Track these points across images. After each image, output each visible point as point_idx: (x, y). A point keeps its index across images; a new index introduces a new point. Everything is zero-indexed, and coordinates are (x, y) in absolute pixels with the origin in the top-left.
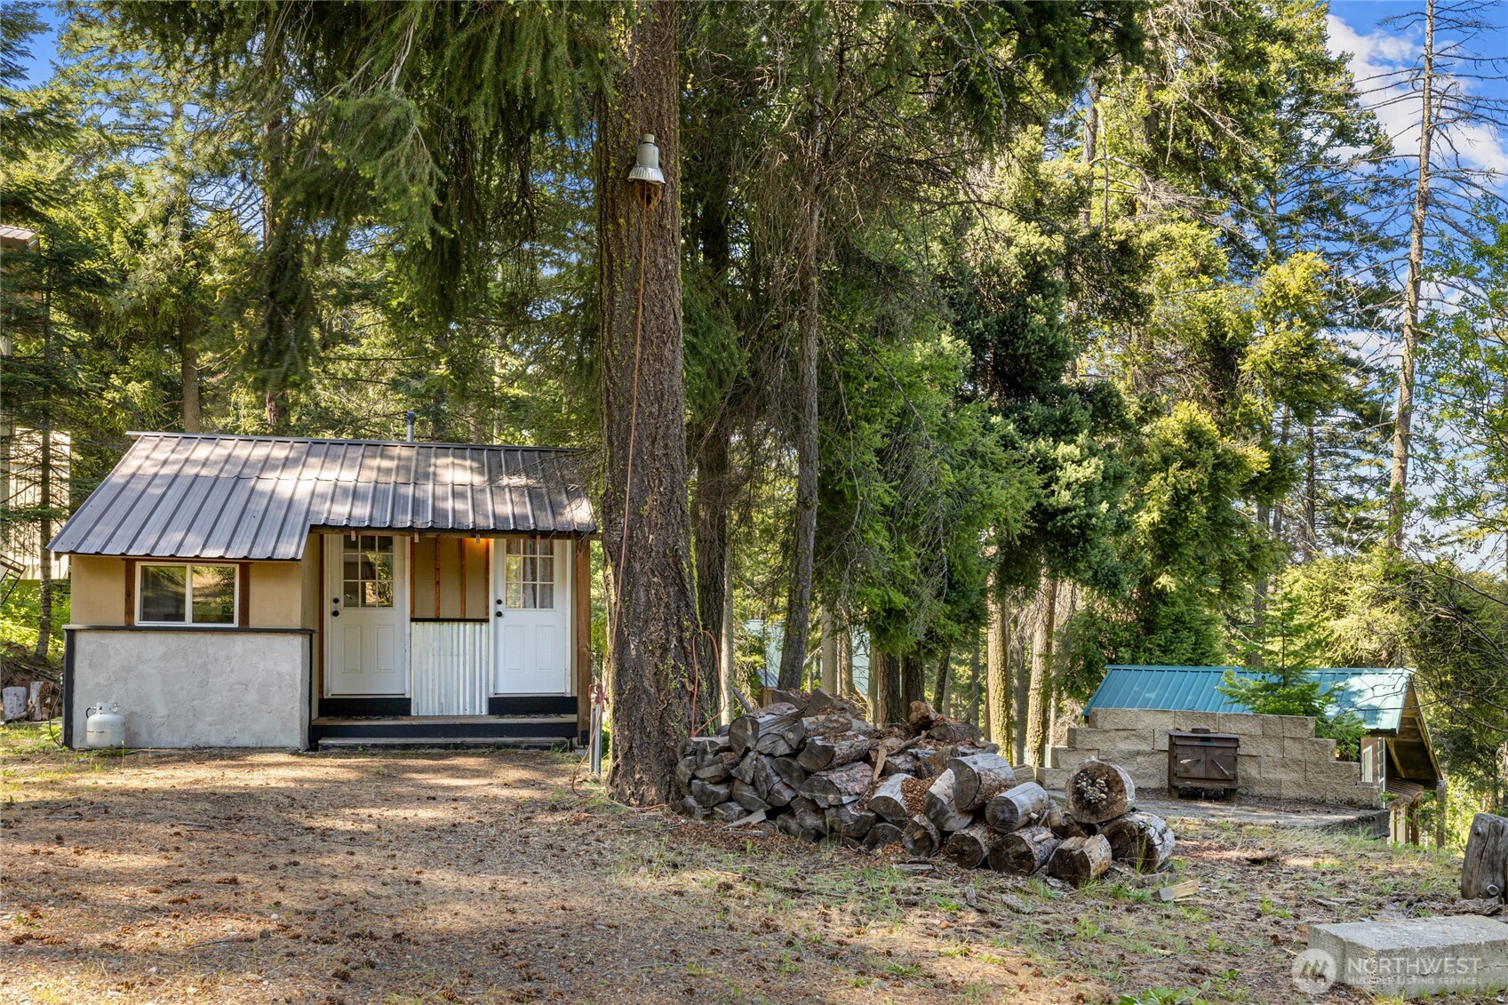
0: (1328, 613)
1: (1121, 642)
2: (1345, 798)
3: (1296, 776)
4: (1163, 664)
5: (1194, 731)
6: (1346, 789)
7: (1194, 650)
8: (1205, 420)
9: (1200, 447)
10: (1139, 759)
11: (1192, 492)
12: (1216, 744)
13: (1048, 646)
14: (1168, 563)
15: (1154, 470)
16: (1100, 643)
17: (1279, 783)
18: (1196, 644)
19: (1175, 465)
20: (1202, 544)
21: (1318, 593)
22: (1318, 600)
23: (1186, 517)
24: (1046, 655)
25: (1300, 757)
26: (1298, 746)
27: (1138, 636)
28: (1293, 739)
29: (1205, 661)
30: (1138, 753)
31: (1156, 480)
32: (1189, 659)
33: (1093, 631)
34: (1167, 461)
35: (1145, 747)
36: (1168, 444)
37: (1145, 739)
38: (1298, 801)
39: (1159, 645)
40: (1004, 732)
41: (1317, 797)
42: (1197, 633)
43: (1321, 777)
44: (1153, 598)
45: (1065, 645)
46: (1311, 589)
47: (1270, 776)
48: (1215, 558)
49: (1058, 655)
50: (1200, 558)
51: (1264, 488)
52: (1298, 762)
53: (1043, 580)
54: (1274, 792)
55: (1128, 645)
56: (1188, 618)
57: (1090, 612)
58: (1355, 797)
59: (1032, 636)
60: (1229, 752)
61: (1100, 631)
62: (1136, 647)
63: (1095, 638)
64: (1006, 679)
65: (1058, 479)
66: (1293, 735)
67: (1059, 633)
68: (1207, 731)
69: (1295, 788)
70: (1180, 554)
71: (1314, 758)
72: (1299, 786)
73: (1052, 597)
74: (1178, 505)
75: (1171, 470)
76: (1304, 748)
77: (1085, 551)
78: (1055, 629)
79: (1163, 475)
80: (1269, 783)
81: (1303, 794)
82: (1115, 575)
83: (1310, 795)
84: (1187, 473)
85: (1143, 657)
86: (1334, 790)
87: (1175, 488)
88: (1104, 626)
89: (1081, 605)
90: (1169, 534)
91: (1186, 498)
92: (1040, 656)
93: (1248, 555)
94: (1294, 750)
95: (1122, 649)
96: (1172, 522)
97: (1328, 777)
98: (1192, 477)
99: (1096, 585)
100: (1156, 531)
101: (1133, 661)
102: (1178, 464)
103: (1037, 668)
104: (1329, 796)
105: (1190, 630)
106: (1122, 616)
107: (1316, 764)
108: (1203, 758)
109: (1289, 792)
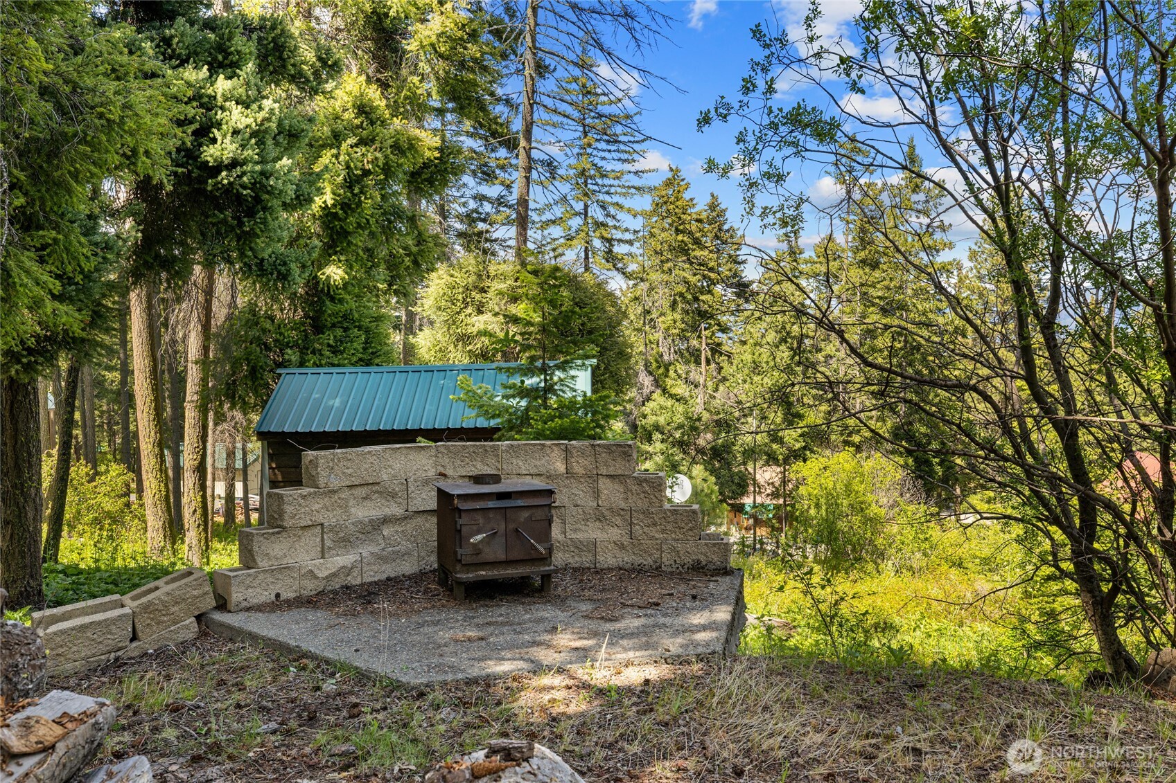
0: (469, 310)
1: (288, 343)
2: (688, 560)
3: (615, 533)
4: (333, 365)
5: (477, 479)
7: (365, 349)
8: (374, 94)
9: (372, 123)
10: (387, 531)
11: (366, 173)
12: (520, 503)
13: (206, 349)
14: (335, 253)
15: (323, 146)
16: (265, 344)
17: (593, 546)
18: (366, 343)
19: (349, 141)
20: (372, 235)
21: (461, 290)
22: (460, 297)
23: (360, 202)
24: (204, 362)
25: (623, 505)
26: (618, 487)
27: (306, 336)
28: (609, 476)
29: (377, 361)
30: (386, 521)
31: (326, 158)
32: (361, 360)
33: (254, 332)
34: (337, 138)
35: (395, 510)
36: (337, 117)
37: (393, 495)
38: (621, 570)
39: (329, 345)
40: (157, 450)
41: (649, 561)
42: (367, 331)
43: (653, 532)
44: (319, 293)
45: (225, 348)
46: (454, 288)
47: (580, 536)
48: (383, 253)
49: (217, 362)
50: (368, 250)
51: (426, 180)
52: (618, 512)
53: (197, 269)
54: (585, 560)
55: (296, 345)
56: (356, 316)
57: (252, 308)
58: (702, 558)
59: (185, 337)
60: (539, 514)
61: (264, 331)
62: (304, 348)
63: (259, 338)
64: (156, 388)
65: (219, 125)
66: (612, 471)
67: (217, 335)
69: (616, 551)
70: (349, 243)
71: (641, 504)
72: (622, 547)
73: (209, 292)
74: (350, 187)
75: (344, 146)
76: (627, 490)
77: (264, 222)
78: (213, 330)
79: (334, 151)
80: (578, 546)
81: (627, 558)
82: (285, 264)
83: (638, 560)
84: (361, 150)
85: (313, 359)
86: (673, 549)
87: (348, 167)
88: (268, 325)
89: (241, 301)
90: (340, 220)
91: (359, 180)
92: (196, 363)
93: (414, 249)
94: (613, 493)
95: (289, 351)
96: (345, 206)
97: (663, 531)
98: (367, 157)
99: (262, 276)
100: (328, 216)
101: (302, 364)
102: (352, 140)
103: (193, 375)
104: (666, 559)
105: (360, 328)
106: (287, 312)
107: (646, 513)
108: (502, 528)
109: (608, 559)
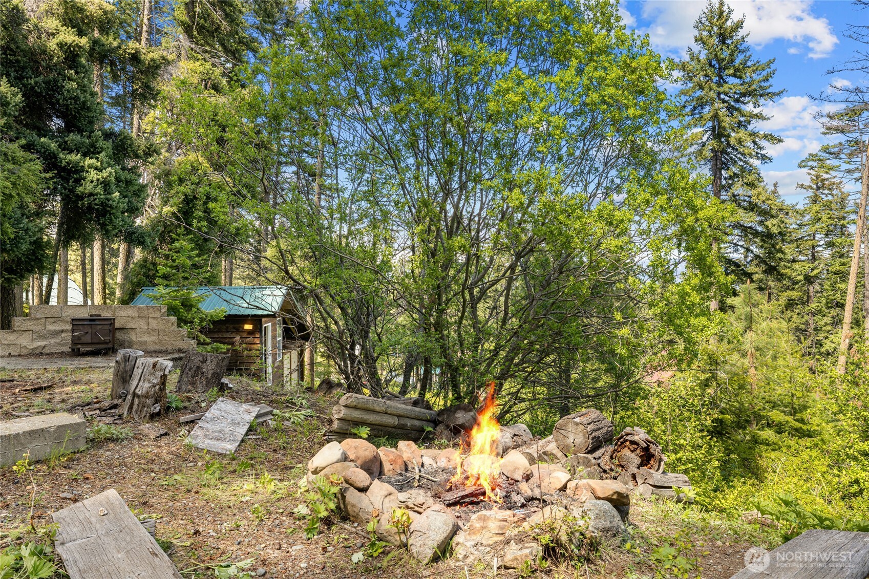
2: (177, 348)
3: (154, 338)
5: (91, 316)
6: (177, 343)
12: (98, 323)
17: (146, 343)
25: (156, 328)
26: (156, 322)
28: (154, 318)
30: (62, 331)
38: (155, 352)
41: (164, 348)
47: (142, 339)
52: (154, 330)
60: (106, 327)
64: (105, 298)
65: (85, 177)
66: (153, 316)
68: (100, 316)
69: (154, 345)
71: (163, 328)
72: (156, 343)
76: (158, 323)
80: (141, 343)
81: (158, 347)
83: (161, 348)
86: (172, 344)
94: (154, 324)
97: (169, 338)
104: (170, 348)
107: (164, 331)
108: (90, 331)
109: (151, 347)
